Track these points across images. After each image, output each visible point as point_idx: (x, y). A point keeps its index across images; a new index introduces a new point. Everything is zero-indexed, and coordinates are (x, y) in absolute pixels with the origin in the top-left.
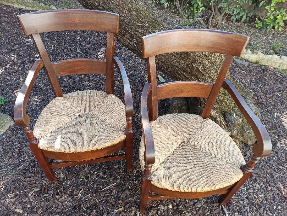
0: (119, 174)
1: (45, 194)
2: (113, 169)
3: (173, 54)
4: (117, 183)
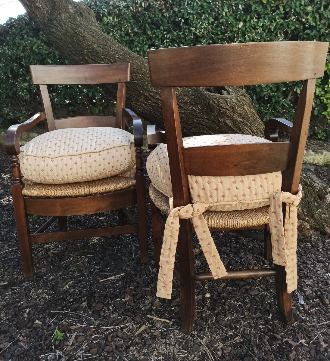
0: (128, 266)
1: (14, 287)
2: (120, 261)
3: (194, 109)
4: (124, 274)
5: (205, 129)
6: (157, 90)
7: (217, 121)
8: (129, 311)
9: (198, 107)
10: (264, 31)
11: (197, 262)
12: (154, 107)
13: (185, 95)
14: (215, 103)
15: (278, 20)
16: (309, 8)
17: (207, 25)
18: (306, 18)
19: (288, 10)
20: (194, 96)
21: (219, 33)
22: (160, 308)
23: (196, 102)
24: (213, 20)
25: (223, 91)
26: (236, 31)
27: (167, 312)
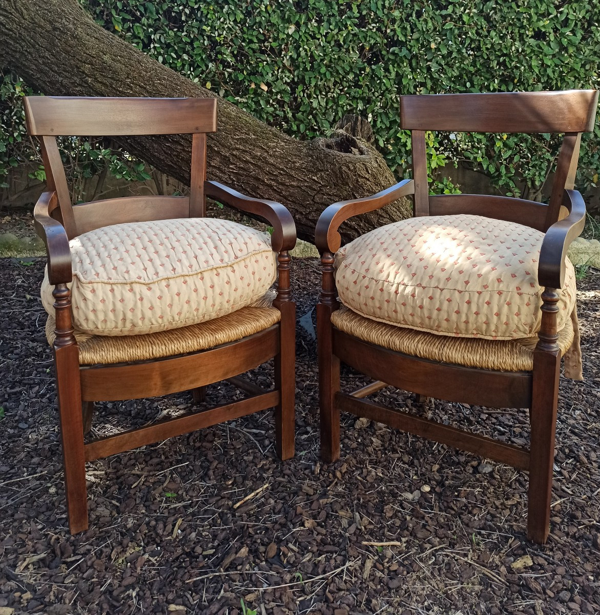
0: (263, 469)
1: (67, 558)
3: (314, 180)
4: (267, 485)
6: (244, 146)
8: (325, 544)
9: (322, 177)
10: (329, 42)
11: (374, 440)
12: (239, 177)
13: (295, 155)
14: (349, 170)
15: (350, 28)
16: (396, 13)
17: (232, 23)
18: (392, 28)
19: (364, 13)
20: (312, 156)
21: (256, 41)
22: (372, 527)
23: (317, 168)
24: (242, 16)
25: (352, 148)
26: (283, 39)
27: (386, 530)
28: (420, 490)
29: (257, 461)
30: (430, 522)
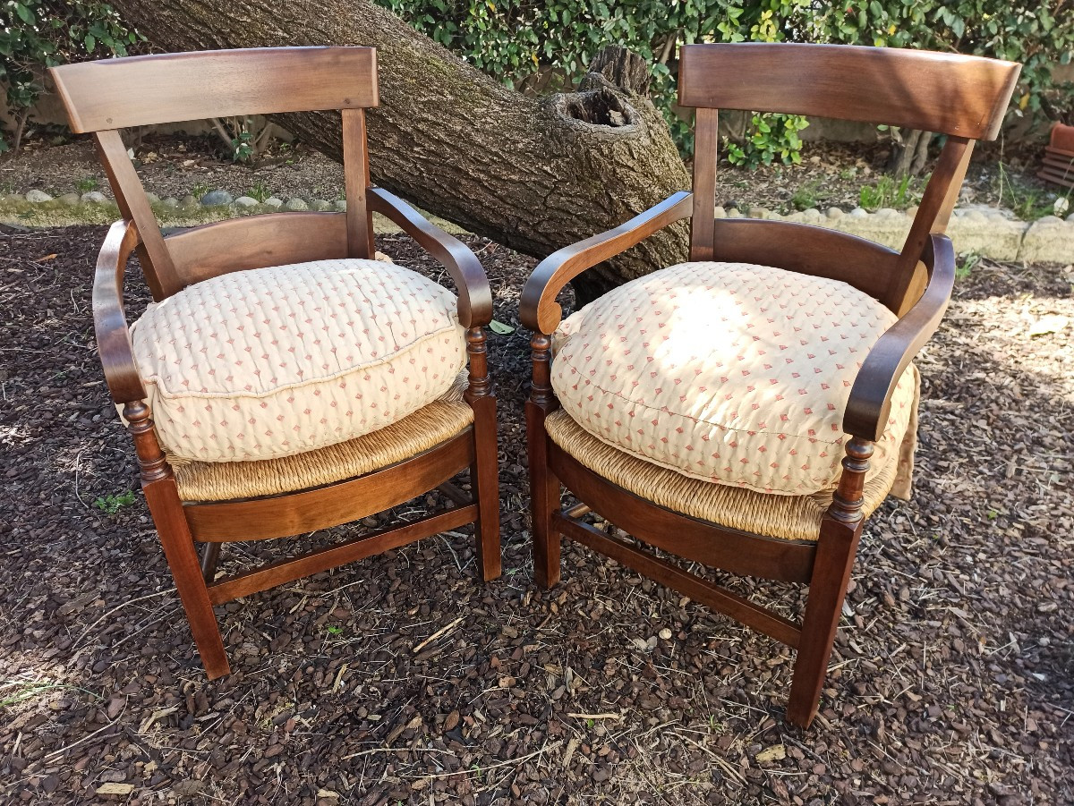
0: (459, 594)
1: (202, 715)
2: (433, 585)
3: (546, 172)
4: (460, 619)
5: (575, 224)
7: (606, 203)
8: (522, 713)
9: (558, 166)
12: (430, 166)
13: (517, 129)
14: (602, 154)
20: (542, 130)
22: (586, 689)
23: (552, 151)
25: (611, 111)
27: (603, 694)
28: (657, 635)
29: (451, 582)
30: (662, 685)
